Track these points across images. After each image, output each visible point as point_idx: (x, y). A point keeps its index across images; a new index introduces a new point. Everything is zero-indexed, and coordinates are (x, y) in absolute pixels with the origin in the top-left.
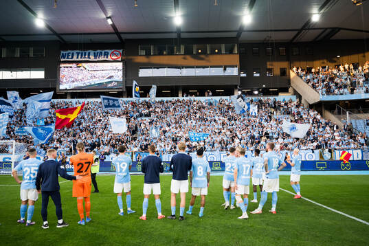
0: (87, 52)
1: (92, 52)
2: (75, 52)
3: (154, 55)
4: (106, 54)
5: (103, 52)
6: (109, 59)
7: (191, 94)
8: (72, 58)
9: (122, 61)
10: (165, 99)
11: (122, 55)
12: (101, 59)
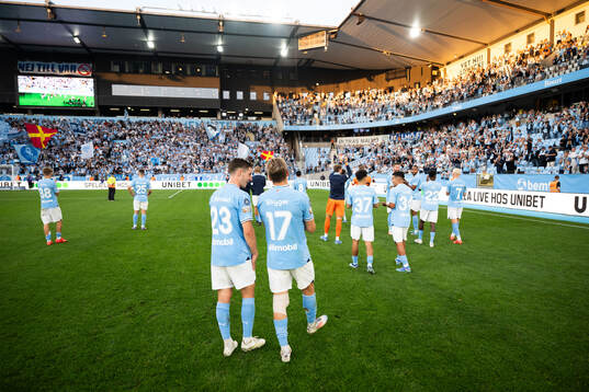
0: (50, 64)
1: (56, 65)
2: (36, 63)
3: (130, 72)
4: (73, 69)
5: (70, 65)
6: (77, 73)
7: (172, 115)
8: (33, 69)
9: (93, 77)
10: (143, 119)
11: (92, 70)
12: (67, 73)
